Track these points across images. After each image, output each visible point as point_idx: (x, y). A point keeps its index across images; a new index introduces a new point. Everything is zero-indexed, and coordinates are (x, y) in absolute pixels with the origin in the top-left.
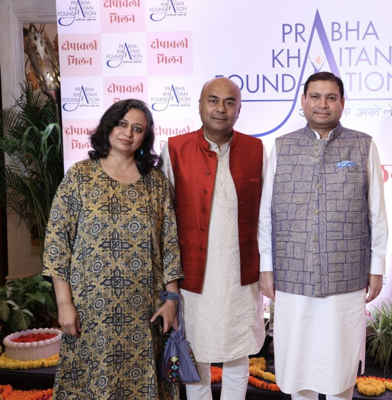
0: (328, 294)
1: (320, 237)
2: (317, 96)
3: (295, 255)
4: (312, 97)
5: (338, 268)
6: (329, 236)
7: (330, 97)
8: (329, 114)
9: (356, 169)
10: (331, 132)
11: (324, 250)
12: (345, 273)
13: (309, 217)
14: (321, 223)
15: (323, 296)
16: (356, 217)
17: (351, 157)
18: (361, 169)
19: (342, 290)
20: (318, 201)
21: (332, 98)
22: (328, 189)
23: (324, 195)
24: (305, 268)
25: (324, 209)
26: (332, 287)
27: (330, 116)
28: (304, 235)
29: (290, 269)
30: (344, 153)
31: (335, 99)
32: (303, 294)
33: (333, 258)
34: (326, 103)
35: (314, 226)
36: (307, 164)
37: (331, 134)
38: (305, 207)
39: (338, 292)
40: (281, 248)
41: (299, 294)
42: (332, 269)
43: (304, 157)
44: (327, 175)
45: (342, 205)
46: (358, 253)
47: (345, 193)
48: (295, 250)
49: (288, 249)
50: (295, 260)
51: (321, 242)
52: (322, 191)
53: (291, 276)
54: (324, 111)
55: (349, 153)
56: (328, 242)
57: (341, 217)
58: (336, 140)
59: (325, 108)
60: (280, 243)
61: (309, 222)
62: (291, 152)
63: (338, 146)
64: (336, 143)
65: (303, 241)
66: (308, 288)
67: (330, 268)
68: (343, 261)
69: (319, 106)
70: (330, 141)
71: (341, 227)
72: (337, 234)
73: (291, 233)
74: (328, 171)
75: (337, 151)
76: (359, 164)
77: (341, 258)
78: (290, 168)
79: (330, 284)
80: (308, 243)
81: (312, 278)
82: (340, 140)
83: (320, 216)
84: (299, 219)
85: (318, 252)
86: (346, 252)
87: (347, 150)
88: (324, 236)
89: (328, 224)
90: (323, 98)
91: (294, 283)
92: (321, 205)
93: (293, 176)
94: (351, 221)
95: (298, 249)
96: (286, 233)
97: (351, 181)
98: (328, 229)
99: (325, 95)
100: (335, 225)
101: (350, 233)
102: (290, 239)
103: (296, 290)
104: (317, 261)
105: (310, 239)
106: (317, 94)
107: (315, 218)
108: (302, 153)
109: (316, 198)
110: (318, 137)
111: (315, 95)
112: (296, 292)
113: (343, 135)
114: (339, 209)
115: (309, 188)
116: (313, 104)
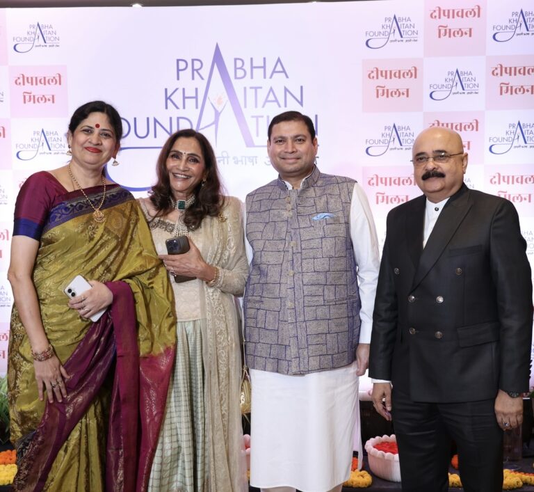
0: (309, 372)
1: (296, 303)
2: (282, 140)
3: (267, 325)
4: (277, 142)
5: (321, 339)
6: (307, 302)
7: (298, 139)
8: (298, 159)
9: (336, 221)
10: (304, 180)
11: (301, 318)
12: (329, 346)
13: (282, 281)
14: (296, 287)
15: (301, 373)
16: (339, 278)
17: (330, 206)
18: (342, 221)
19: (326, 366)
20: (293, 260)
21: (300, 140)
22: (303, 246)
23: (300, 254)
24: (280, 340)
25: (300, 270)
26: (314, 363)
27: (300, 161)
28: (278, 301)
29: (261, 341)
30: (321, 203)
31: (304, 140)
32: (277, 372)
33: (313, 328)
34: (293, 147)
35: (289, 290)
36: (279, 219)
37: (304, 182)
38: (278, 269)
39: (321, 369)
40: (252, 316)
41: (273, 371)
42: (313, 340)
43: (276, 212)
44: (302, 230)
45: (321, 264)
46: (345, 321)
47: (325, 249)
48: (267, 319)
49: (259, 317)
50: (267, 332)
51: (297, 309)
52: (297, 249)
53: (262, 350)
54: (293, 156)
55: (327, 203)
56: (306, 309)
57: (322, 278)
58: (312, 189)
59: (293, 152)
60: (251, 310)
61: (283, 286)
62: (263, 209)
63: (313, 195)
64: (311, 192)
65: (276, 309)
66: (284, 364)
67: (309, 340)
68: (325, 331)
69: (286, 151)
70: (304, 191)
71: (321, 290)
72: (316, 298)
73: (263, 299)
74: (302, 226)
75: (312, 201)
76: (340, 214)
77: (323, 327)
78: (261, 227)
79: (311, 358)
80: (282, 311)
81: (287, 352)
82: (316, 188)
83: (296, 278)
84: (272, 282)
85: (294, 321)
86: (329, 319)
87: (324, 199)
88: (301, 301)
89: (305, 287)
90: (290, 141)
91: (266, 358)
92: (296, 265)
93: (264, 234)
94: (333, 283)
95: (270, 317)
96: (258, 298)
97: (331, 235)
98: (306, 293)
99: (291, 138)
100: (314, 288)
101: (332, 297)
102: (262, 306)
103: (269, 366)
104: (294, 332)
105: (285, 305)
106: (281, 137)
107: (290, 281)
108: (273, 207)
109: (290, 258)
110: (290, 187)
111: (280, 139)
112: (269, 369)
113: (320, 183)
114: (317, 268)
115: (281, 247)
116: (279, 149)
